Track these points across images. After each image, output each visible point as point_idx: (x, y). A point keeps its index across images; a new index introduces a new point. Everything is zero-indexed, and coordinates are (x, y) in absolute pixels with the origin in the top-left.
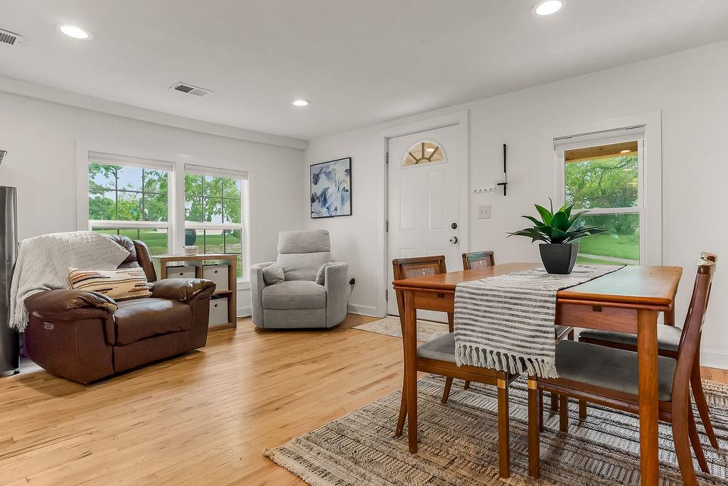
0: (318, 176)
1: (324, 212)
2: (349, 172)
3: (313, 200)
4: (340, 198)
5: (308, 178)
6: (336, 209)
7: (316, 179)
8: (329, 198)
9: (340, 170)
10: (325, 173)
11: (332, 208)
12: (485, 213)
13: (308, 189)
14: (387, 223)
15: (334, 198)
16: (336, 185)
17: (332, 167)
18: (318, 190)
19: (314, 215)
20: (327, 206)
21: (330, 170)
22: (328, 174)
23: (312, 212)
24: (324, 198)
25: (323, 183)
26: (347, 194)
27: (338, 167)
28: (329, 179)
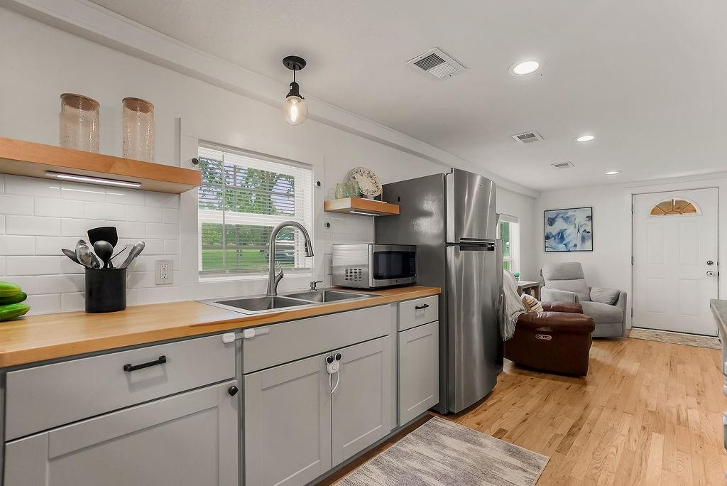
0: (553, 219)
1: (561, 247)
2: (590, 218)
3: (547, 238)
4: (580, 237)
5: (541, 220)
6: (575, 246)
7: (551, 222)
8: (567, 237)
9: (580, 218)
10: (562, 217)
11: (571, 245)
13: (541, 229)
14: (632, 258)
15: (572, 235)
16: (575, 227)
18: (554, 230)
19: (547, 249)
20: (564, 243)
21: (568, 215)
22: (566, 219)
23: (546, 247)
24: (561, 236)
25: (559, 225)
26: (587, 236)
27: (577, 213)
28: (566, 222)
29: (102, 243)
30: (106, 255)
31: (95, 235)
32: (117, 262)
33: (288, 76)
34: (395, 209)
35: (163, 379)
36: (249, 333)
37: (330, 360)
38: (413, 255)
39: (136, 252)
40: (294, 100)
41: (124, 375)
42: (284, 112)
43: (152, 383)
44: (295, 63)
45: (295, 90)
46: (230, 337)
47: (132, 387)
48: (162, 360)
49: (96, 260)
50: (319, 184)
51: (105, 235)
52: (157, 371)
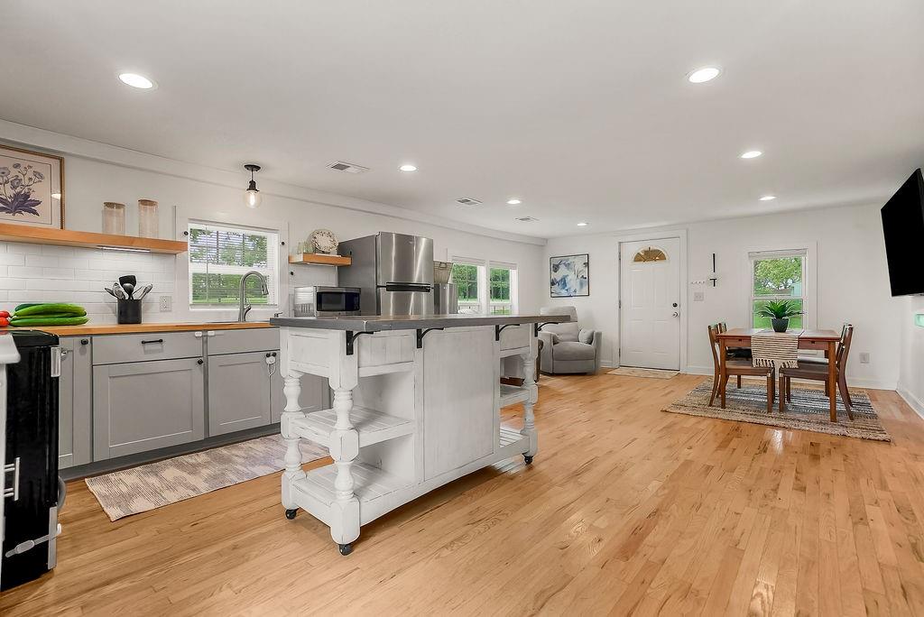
0: (558, 266)
1: (564, 292)
2: (587, 264)
3: (553, 284)
4: (578, 283)
5: (547, 267)
6: (575, 291)
7: (556, 268)
8: (568, 283)
9: (579, 264)
10: (565, 264)
11: (572, 290)
12: (699, 297)
13: (547, 275)
14: (620, 302)
15: (573, 282)
16: (575, 274)
17: (571, 260)
18: (558, 276)
19: (553, 295)
20: (566, 288)
21: (569, 262)
22: (568, 266)
23: (551, 293)
24: (563, 282)
25: (562, 271)
26: (585, 281)
27: (576, 260)
28: (568, 269)
29: (127, 285)
30: (130, 291)
31: (123, 280)
32: (136, 296)
33: (248, 176)
34: (347, 261)
35: (161, 351)
36: (210, 333)
37: (268, 356)
38: (357, 295)
39: (147, 290)
40: (252, 192)
41: (141, 346)
42: (246, 200)
43: (155, 352)
44: (253, 167)
45: (252, 186)
46: (199, 334)
47: (146, 352)
48: (161, 341)
49: (123, 294)
50: (283, 243)
51: (128, 280)
52: (158, 346)
